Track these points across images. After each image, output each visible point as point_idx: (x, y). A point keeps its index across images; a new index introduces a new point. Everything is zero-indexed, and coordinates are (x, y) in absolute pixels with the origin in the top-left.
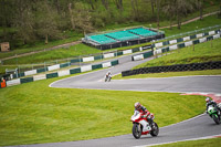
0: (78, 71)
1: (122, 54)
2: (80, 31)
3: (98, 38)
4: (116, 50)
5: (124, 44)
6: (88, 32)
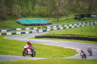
0: (15, 34)
1: (33, 29)
2: (16, 17)
3: (23, 21)
5: (34, 25)
6: (19, 18)
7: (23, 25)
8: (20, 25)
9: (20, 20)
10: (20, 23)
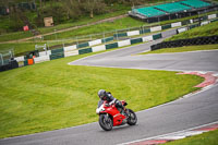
1: (170, 27)
2: (129, 4)
4: (163, 22)
7: (145, 21)
8: (137, 22)
9: (136, 11)
10: (137, 18)
